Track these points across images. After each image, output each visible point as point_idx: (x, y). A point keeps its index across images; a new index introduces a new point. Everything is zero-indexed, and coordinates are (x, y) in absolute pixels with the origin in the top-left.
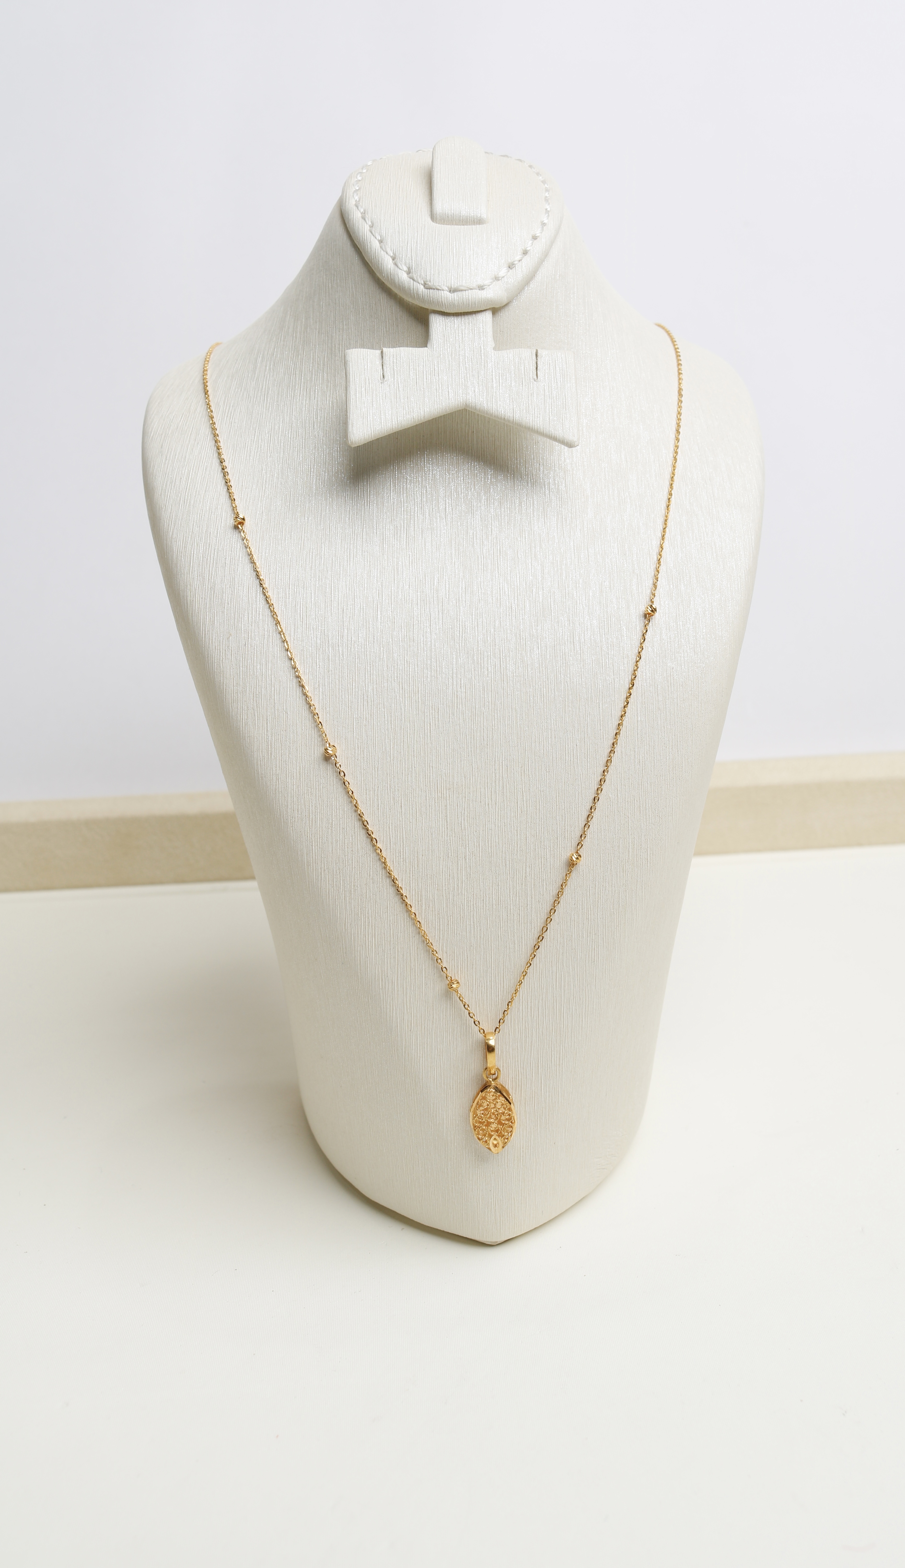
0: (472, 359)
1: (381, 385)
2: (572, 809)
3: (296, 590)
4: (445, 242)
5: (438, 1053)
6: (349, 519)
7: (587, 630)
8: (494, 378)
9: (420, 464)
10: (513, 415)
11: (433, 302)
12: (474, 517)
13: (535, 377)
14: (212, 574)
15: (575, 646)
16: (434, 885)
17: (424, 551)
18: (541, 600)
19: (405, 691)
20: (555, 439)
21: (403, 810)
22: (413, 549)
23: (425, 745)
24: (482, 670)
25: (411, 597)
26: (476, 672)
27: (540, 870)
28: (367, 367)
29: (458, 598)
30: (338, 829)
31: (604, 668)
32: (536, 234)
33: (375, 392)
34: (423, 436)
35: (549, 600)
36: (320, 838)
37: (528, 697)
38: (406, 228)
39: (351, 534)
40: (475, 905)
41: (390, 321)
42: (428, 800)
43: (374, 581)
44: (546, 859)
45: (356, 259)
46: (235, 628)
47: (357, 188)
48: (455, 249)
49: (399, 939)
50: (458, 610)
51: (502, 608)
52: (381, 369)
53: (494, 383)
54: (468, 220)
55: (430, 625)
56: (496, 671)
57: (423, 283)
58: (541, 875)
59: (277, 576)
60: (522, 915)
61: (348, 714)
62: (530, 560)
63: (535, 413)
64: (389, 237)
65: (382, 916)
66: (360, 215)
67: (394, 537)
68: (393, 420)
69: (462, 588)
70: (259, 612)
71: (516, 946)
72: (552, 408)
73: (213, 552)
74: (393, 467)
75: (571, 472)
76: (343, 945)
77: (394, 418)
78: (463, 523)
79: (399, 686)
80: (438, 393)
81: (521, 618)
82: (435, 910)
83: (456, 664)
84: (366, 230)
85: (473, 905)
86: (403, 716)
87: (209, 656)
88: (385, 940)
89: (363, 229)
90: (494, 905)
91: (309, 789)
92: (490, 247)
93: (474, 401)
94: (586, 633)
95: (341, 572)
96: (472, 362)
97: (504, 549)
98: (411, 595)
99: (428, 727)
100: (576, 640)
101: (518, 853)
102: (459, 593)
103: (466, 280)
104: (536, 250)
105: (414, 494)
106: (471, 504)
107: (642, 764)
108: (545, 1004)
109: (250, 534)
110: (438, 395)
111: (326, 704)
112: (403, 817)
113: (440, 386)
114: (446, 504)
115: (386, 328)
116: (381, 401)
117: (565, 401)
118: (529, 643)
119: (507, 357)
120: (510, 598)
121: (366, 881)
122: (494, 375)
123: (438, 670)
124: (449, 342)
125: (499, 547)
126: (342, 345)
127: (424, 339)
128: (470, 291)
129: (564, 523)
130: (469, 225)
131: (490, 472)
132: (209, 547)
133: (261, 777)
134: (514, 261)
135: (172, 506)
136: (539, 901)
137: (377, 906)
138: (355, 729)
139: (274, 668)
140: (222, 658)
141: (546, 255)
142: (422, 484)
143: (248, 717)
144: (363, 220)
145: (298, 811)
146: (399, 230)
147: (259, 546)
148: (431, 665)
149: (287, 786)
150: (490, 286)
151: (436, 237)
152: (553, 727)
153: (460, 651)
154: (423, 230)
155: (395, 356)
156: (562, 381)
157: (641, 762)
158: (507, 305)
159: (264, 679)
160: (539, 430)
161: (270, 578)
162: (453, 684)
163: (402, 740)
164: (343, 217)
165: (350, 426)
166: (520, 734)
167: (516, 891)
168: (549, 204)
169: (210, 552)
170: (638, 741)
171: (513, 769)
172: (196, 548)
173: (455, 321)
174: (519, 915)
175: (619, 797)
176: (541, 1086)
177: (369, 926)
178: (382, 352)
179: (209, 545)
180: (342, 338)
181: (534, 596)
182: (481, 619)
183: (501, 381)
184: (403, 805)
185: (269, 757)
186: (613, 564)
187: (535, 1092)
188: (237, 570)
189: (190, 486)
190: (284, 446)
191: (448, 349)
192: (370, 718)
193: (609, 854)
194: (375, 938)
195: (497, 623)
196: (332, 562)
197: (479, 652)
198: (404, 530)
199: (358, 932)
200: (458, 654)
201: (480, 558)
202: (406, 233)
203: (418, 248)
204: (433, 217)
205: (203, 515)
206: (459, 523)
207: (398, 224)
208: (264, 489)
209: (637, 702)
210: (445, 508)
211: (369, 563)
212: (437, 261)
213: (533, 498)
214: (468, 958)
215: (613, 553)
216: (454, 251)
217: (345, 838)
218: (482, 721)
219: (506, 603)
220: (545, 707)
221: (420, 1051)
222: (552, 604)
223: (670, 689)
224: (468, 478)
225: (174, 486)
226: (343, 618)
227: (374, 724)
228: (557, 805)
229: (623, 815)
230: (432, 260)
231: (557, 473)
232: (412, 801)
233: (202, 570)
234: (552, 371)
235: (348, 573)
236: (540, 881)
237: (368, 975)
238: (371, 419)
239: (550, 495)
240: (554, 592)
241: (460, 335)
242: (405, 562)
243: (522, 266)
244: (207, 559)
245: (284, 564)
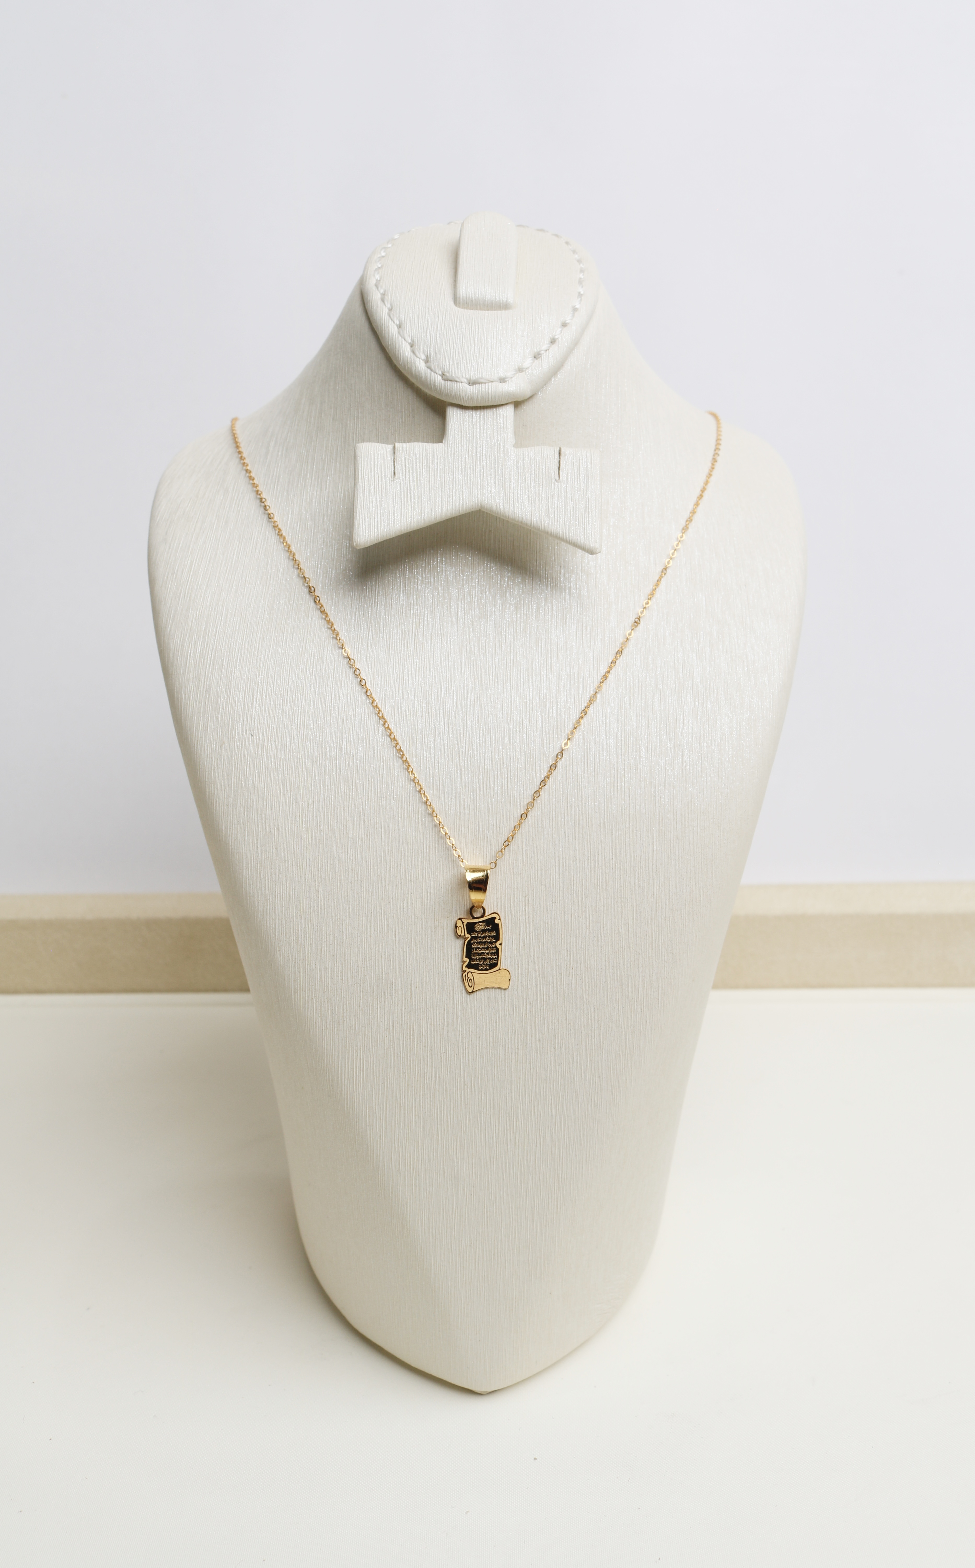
0: (489, 456)
1: (391, 483)
2: (578, 943)
3: (294, 697)
4: (467, 329)
5: (427, 1195)
6: (355, 621)
7: (603, 750)
8: (512, 478)
9: (433, 564)
10: (531, 518)
11: (451, 395)
12: (487, 623)
13: (557, 478)
14: (208, 676)
15: (589, 767)
16: (428, 1019)
17: (432, 659)
18: (554, 715)
19: (404, 811)
20: (576, 545)
21: (397, 938)
22: (420, 656)
23: (423, 869)
24: (488, 790)
25: (415, 709)
26: (481, 792)
27: (542, 1008)
28: (378, 463)
29: (465, 711)
30: (328, 956)
31: (619, 792)
32: (566, 321)
33: (384, 490)
34: (437, 534)
35: (564, 716)
36: (308, 965)
37: (536, 821)
38: (427, 312)
39: (356, 637)
40: (470, 1042)
41: (406, 412)
42: (424, 929)
43: (377, 690)
44: (549, 996)
45: (373, 344)
46: (228, 735)
47: (380, 266)
48: (476, 337)
49: (388, 1074)
50: (465, 724)
51: (512, 724)
52: (393, 466)
53: (512, 483)
54: (494, 305)
55: (435, 740)
56: (502, 792)
57: (440, 373)
58: (542, 1013)
59: (275, 681)
60: (520, 1054)
61: (342, 833)
62: (545, 672)
63: (554, 516)
64: (408, 322)
65: (371, 1050)
66: (379, 296)
67: (402, 642)
68: (402, 522)
69: (471, 700)
70: (255, 719)
71: (513, 1087)
72: (573, 512)
73: (210, 652)
74: (404, 567)
75: (594, 576)
76: (329, 1077)
77: (403, 519)
78: (476, 630)
79: (399, 805)
80: (451, 493)
81: (532, 735)
82: (427, 1046)
83: (461, 783)
84: (384, 313)
85: (469, 1042)
86: (401, 838)
87: (201, 763)
88: (373, 1074)
89: (381, 312)
90: (491, 1043)
91: (299, 912)
92: (515, 336)
93: (489, 502)
94: (601, 753)
95: (343, 679)
96: (489, 461)
97: (518, 659)
98: (415, 707)
99: (427, 850)
100: (590, 760)
101: (519, 989)
102: (467, 705)
103: (486, 372)
104: (565, 337)
105: (425, 596)
106: (485, 609)
107: (656, 897)
108: (543, 1149)
109: (250, 635)
110: (451, 495)
111: (320, 821)
112: (397, 946)
113: (454, 485)
114: (458, 609)
115: (402, 418)
116: (391, 500)
117: (588, 504)
118: (539, 762)
119: (528, 455)
120: (521, 713)
121: (355, 1012)
122: (512, 476)
123: (441, 789)
124: (466, 438)
125: (512, 656)
126: (356, 434)
127: (440, 434)
128: (490, 384)
129: (584, 631)
130: (495, 310)
131: (507, 574)
132: (207, 646)
133: (249, 896)
134: (540, 351)
135: (172, 600)
136: (539, 1040)
137: (366, 1039)
138: (349, 850)
139: (267, 781)
140: (214, 767)
141: (576, 343)
142: (434, 585)
143: (237, 832)
144: (382, 302)
145: (286, 935)
146: (419, 314)
147: (259, 647)
148: (433, 784)
149: (275, 908)
150: (513, 379)
151: (458, 324)
152: (561, 854)
153: (465, 769)
154: (444, 314)
155: (408, 452)
156: (585, 482)
157: (655, 894)
158: (531, 397)
159: (256, 792)
160: (558, 535)
161: (267, 683)
162: (456, 804)
163: (399, 863)
164: (362, 299)
165: (356, 527)
166: (526, 860)
167: (515, 1028)
168: (582, 287)
169: (207, 652)
170: (653, 872)
171: (517, 898)
172: (193, 647)
173: (474, 415)
174: (518, 1054)
175: (630, 932)
176: (537, 1235)
177: (357, 1059)
178: (394, 447)
179: (207, 644)
180: (357, 427)
181: (547, 711)
182: (489, 735)
183: (519, 481)
184: (397, 933)
185: (258, 876)
186: (635, 678)
187: (529, 1240)
188: (234, 672)
189: (191, 579)
190: (291, 539)
191: (465, 446)
192: (366, 838)
193: (616, 993)
194: (363, 1072)
195: (506, 739)
196: (334, 668)
197: (486, 770)
198: (412, 635)
199: (345, 1065)
200: (463, 773)
201: (491, 668)
202: (426, 317)
203: (438, 335)
204: (456, 300)
205: (203, 611)
206: (471, 629)
207: (419, 307)
208: (268, 585)
209: (653, 830)
210: (458, 612)
211: (373, 670)
212: (457, 350)
213: (552, 603)
214: (461, 1097)
215: (636, 665)
216: (476, 339)
217: (335, 966)
218: (485, 846)
219: (517, 719)
220: (554, 832)
221: (408, 1193)
222: (566, 721)
223: (690, 816)
224: (484, 580)
225: (175, 578)
226: (342, 728)
227: (369, 845)
228: (562, 939)
229: (634, 951)
230: (452, 348)
231: (579, 576)
232: (407, 929)
233: (198, 671)
234: (576, 471)
235: (350, 681)
236: (542, 1019)
237: (355, 1111)
238: (379, 520)
239: (570, 601)
240: (569, 708)
241: (478, 430)
242: (411, 670)
243: (549, 356)
244: (204, 660)
245: (283, 668)
